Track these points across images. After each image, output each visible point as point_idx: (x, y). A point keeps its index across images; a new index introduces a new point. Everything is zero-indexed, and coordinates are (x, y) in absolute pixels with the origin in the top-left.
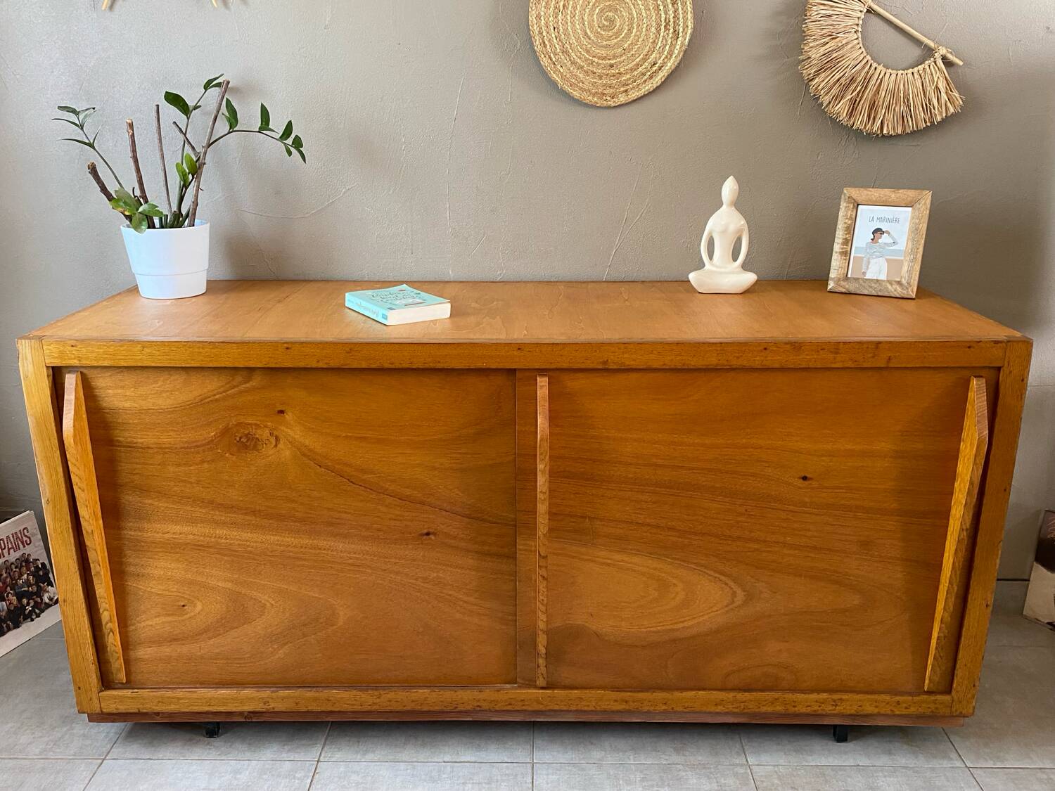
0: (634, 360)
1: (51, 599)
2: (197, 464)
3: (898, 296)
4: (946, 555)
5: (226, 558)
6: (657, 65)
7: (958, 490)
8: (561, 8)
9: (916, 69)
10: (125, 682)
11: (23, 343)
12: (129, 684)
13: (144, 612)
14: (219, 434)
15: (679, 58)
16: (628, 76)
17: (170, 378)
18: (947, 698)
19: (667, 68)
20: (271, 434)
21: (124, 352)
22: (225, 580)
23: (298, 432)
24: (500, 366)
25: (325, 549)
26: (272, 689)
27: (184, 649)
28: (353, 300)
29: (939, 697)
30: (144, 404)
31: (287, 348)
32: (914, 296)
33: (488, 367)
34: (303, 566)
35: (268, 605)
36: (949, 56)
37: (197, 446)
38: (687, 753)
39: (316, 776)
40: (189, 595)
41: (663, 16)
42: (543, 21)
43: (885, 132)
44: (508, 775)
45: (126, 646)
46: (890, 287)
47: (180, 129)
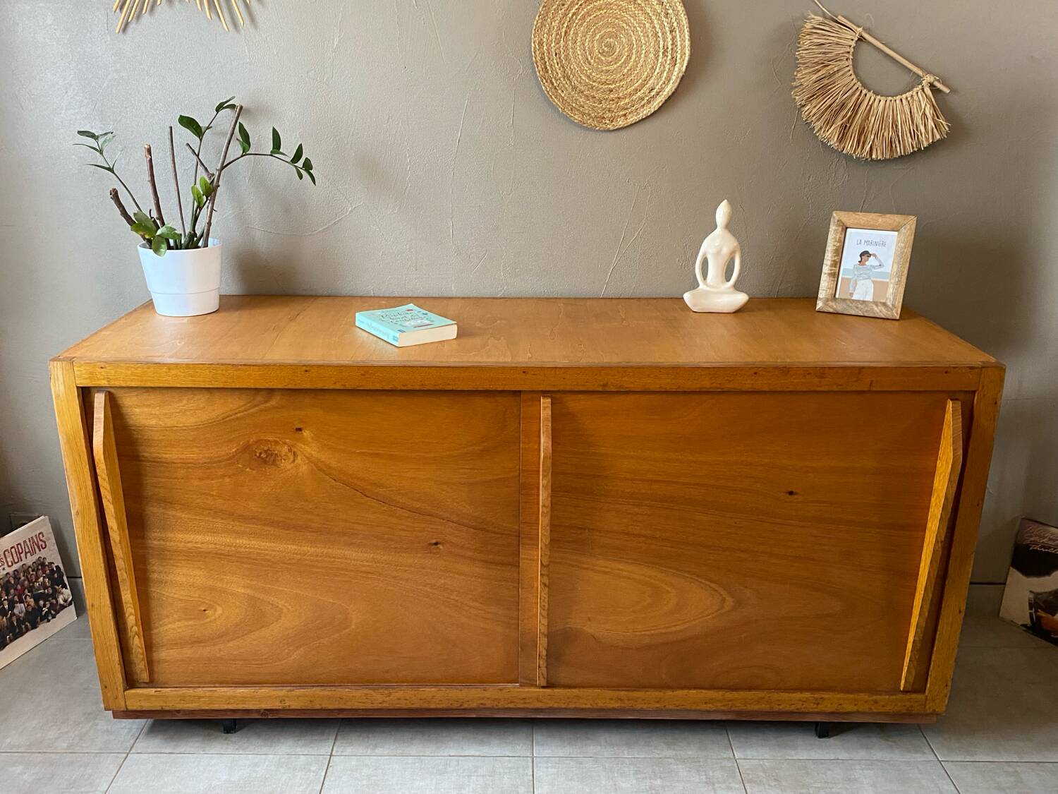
0: (632, 383)
1: (65, 601)
2: (218, 478)
3: (883, 317)
4: (922, 564)
5: (245, 566)
6: (655, 90)
7: (934, 505)
8: (563, 34)
9: (904, 96)
10: (148, 681)
11: (55, 365)
12: (151, 683)
13: (168, 616)
14: (240, 451)
15: (676, 84)
16: (627, 100)
17: (193, 397)
18: (920, 697)
19: (665, 93)
20: (290, 450)
21: (150, 374)
22: (244, 587)
23: (315, 448)
24: (507, 388)
25: (339, 558)
26: (289, 688)
27: (206, 651)
28: (363, 319)
29: (914, 696)
30: (170, 422)
31: (306, 371)
32: (898, 318)
33: (494, 389)
34: (317, 573)
35: (285, 610)
36: (937, 84)
37: (220, 462)
38: (676, 748)
39: (330, 769)
40: (210, 601)
41: (661, 43)
42: (545, 48)
43: (874, 157)
44: (511, 768)
45: (149, 647)
46: (876, 309)
47: (193, 151)
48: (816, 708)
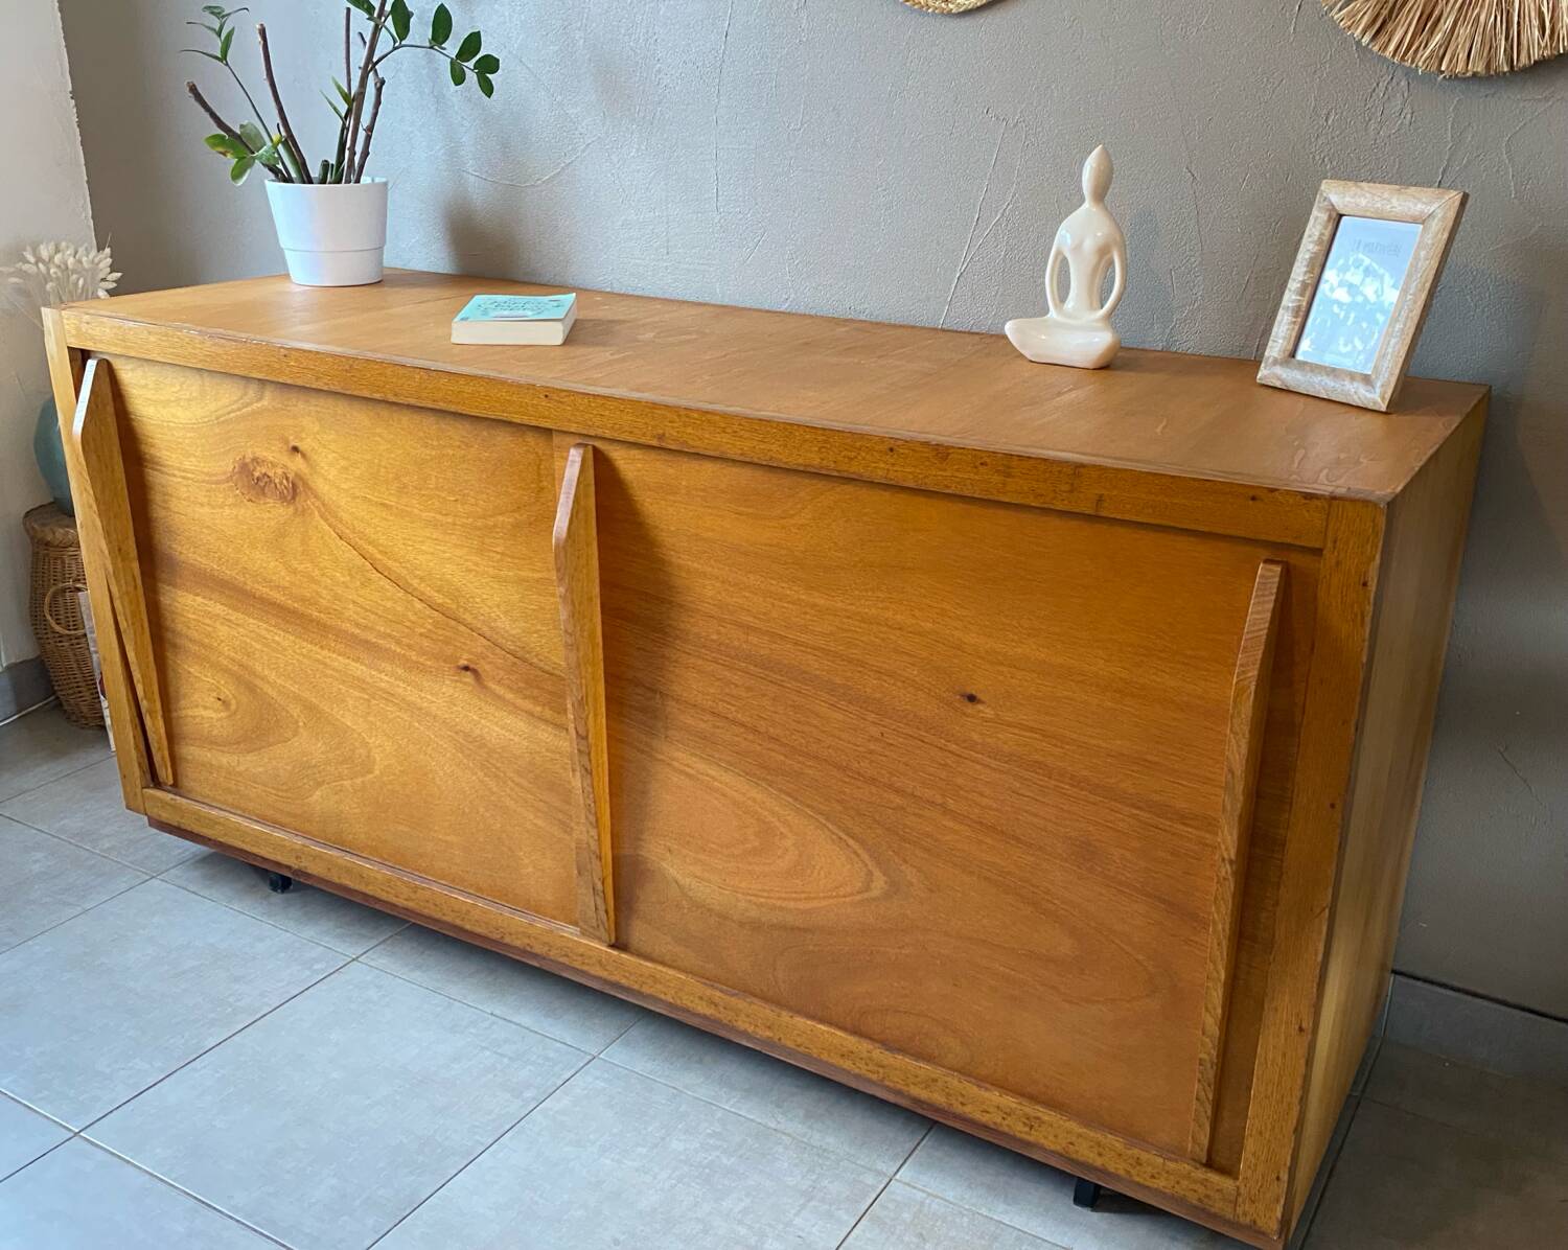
0: (700, 439)
2: (219, 507)
3: (1357, 403)
10: (171, 783)
11: (47, 313)
12: (176, 787)
14: (236, 469)
26: (306, 841)
27: (222, 758)
32: (1383, 408)
33: (509, 419)
35: (300, 722)
38: (817, 1124)
40: (224, 687)
46: (1349, 385)
48: (1026, 1133)
